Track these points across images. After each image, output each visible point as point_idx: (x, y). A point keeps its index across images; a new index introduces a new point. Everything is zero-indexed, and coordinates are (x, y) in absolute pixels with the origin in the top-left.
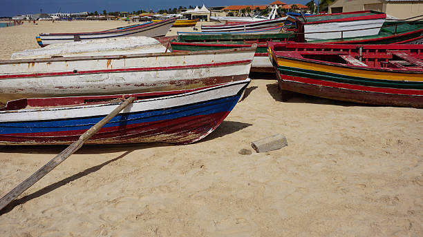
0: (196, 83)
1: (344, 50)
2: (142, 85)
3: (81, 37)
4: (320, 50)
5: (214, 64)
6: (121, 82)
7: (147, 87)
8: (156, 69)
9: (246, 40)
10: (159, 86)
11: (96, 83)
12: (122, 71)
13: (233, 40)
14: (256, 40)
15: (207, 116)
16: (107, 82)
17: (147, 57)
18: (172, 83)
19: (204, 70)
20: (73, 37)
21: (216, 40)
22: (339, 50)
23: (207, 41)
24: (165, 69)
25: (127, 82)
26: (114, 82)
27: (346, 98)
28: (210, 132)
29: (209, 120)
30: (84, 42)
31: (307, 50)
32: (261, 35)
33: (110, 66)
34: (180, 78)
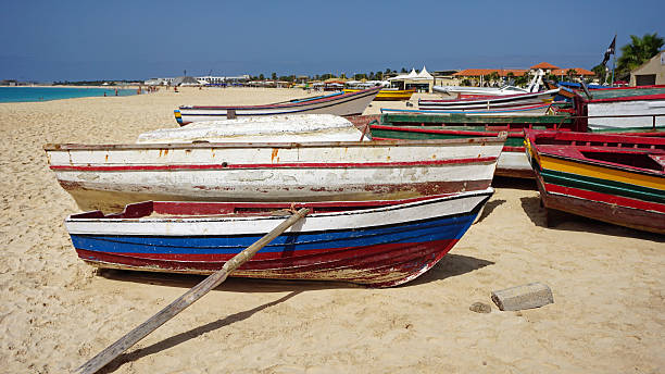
0: (406, 190)
1: (657, 147)
2: (323, 189)
3: (238, 112)
4: (616, 145)
5: (436, 162)
6: (291, 183)
7: (329, 194)
8: (345, 166)
9: (490, 125)
10: (349, 191)
11: (254, 183)
12: (293, 166)
13: (468, 125)
14: (506, 125)
15: (422, 244)
16: (270, 183)
17: (333, 147)
18: (368, 188)
19: (419, 170)
20: (225, 112)
21: (440, 124)
22: (648, 146)
23: (426, 124)
24: (358, 166)
25: (300, 184)
26: (280, 182)
27: (659, 228)
28: (424, 270)
29: (423, 251)
30: (241, 120)
31: (593, 144)
32: (515, 118)
33: (275, 159)
34: (381, 182)
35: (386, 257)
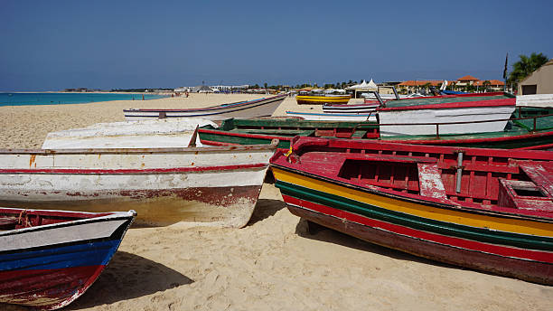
0: (165, 195)
1: (431, 155)
2: (78, 194)
4: (391, 153)
5: (194, 169)
6: (48, 188)
7: (86, 198)
8: (98, 172)
9: (319, 129)
10: (104, 197)
11: (15, 187)
12: (48, 172)
14: (332, 129)
16: (28, 187)
17: (86, 154)
18: (124, 193)
19: (177, 177)
21: (277, 128)
22: (423, 154)
23: (265, 128)
24: (111, 172)
25: (56, 189)
26: (37, 187)
28: (76, 296)
31: (367, 152)
33: (33, 164)
34: (137, 188)
35: (20, 284)
